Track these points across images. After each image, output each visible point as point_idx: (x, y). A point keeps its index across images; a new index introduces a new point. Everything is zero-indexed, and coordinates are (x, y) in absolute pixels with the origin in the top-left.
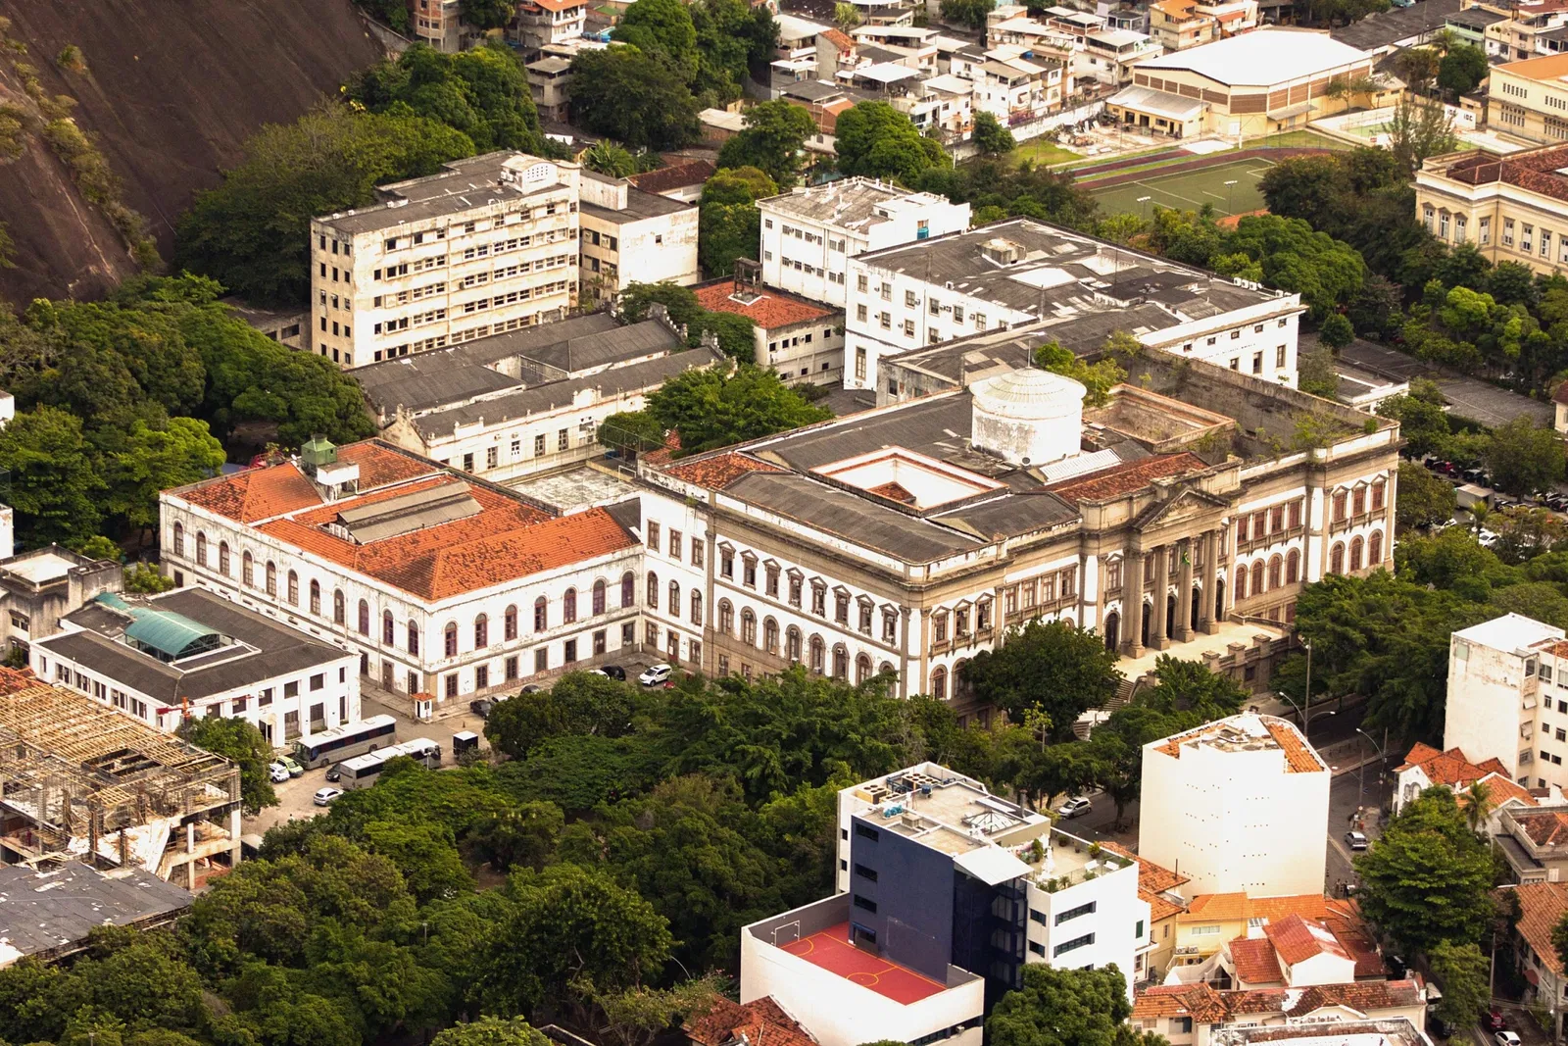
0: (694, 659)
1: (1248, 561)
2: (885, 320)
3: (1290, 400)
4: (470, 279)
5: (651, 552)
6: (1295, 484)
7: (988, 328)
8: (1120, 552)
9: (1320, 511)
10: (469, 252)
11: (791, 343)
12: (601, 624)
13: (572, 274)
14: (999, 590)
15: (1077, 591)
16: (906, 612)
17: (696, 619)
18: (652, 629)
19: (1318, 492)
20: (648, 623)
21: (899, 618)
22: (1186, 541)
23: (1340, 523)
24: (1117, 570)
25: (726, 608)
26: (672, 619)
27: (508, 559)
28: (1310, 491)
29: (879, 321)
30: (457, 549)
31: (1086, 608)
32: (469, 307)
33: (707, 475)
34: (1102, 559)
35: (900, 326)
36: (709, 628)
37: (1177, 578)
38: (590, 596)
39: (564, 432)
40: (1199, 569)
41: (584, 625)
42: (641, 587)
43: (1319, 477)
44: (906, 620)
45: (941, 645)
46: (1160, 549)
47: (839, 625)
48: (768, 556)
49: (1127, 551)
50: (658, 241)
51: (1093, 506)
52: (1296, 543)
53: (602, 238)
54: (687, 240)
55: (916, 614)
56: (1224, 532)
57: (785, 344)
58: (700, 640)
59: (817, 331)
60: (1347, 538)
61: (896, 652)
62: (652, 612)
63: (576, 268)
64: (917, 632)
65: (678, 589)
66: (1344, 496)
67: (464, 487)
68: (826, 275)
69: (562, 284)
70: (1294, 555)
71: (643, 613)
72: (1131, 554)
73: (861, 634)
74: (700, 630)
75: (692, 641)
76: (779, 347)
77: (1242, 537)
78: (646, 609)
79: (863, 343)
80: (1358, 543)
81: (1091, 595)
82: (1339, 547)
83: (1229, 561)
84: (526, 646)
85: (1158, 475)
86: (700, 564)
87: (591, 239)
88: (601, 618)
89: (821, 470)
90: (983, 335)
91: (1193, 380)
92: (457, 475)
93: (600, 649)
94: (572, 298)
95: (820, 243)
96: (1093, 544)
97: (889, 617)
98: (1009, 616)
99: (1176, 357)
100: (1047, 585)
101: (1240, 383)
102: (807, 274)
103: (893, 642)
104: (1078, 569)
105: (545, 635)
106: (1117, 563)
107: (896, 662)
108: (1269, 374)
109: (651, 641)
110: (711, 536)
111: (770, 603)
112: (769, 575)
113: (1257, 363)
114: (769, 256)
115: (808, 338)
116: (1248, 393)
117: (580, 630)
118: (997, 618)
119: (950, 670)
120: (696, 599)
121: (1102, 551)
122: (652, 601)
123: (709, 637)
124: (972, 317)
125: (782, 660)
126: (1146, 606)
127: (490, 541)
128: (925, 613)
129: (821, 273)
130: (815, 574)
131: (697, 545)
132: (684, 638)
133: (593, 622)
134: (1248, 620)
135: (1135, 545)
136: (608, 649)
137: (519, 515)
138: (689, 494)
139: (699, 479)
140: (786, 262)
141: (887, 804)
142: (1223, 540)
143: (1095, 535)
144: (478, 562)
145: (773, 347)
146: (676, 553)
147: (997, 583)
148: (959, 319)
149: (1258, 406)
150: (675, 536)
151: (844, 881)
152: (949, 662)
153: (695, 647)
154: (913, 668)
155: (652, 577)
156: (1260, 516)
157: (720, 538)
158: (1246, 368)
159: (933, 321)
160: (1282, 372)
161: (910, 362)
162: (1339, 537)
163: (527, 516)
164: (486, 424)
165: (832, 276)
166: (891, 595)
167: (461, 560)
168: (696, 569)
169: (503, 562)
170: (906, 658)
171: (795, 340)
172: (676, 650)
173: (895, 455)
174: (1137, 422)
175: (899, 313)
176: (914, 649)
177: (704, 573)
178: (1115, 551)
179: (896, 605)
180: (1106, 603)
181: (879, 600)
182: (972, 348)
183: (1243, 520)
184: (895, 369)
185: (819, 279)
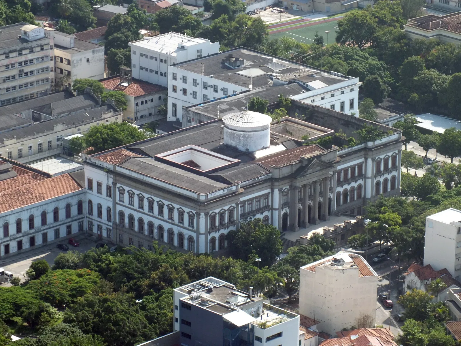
0: (109, 236)
1: (341, 189)
2: (185, 91)
3: (356, 122)
4: (8, 78)
5: (89, 191)
6: (359, 157)
7: (228, 95)
8: (288, 187)
9: (370, 168)
10: (7, 66)
11: (144, 102)
12: (69, 222)
13: (51, 75)
14: (237, 204)
15: (270, 204)
16: (198, 214)
17: (109, 219)
18: (91, 224)
19: (370, 161)
20: (89, 221)
21: (195, 217)
22: (315, 182)
23: (379, 173)
24: (287, 195)
25: (122, 214)
26: (99, 220)
27: (29, 196)
28: (366, 159)
29: (182, 92)
30: (7, 192)
31: (274, 211)
32: (8, 89)
33: (112, 158)
34: (280, 191)
35: (191, 94)
36: (115, 223)
37: (312, 197)
38: (64, 210)
39: (50, 142)
40: (321, 194)
41: (62, 223)
42: (85, 207)
43: (370, 153)
44: (198, 218)
45: (213, 228)
46: (304, 186)
47: (170, 221)
48: (138, 192)
49: (291, 186)
50: (88, 61)
51: (276, 168)
52: (361, 182)
53: (64, 60)
54: (100, 60)
55: (202, 215)
56: (331, 178)
57: (142, 103)
58: (111, 228)
59: (156, 97)
60: (382, 179)
61: (194, 232)
62: (90, 217)
63: (53, 73)
64: (203, 223)
65: (101, 207)
66: (380, 162)
67: (9, 166)
68: (159, 73)
69: (47, 79)
70: (360, 187)
71: (87, 217)
72: (293, 188)
73: (180, 224)
74: (111, 224)
75: (107, 229)
76: (140, 104)
77: (339, 180)
78: (88, 215)
79: (175, 101)
80: (386, 181)
81: (276, 205)
82: (378, 184)
83: (333, 190)
84: (38, 232)
85: (303, 154)
86: (110, 196)
87: (59, 60)
88: (69, 220)
89: (160, 156)
90: (226, 97)
91: (316, 114)
92: (5, 160)
93: (69, 232)
94: (51, 86)
95: (156, 60)
96: (277, 184)
97: (191, 217)
98: (242, 216)
99: (308, 105)
100: (250, 204)
101: (336, 115)
102: (150, 73)
103: (193, 227)
104: (270, 195)
105: (46, 227)
106: (287, 192)
107: (194, 235)
108: (347, 111)
109: (91, 229)
110: (114, 184)
111: (140, 212)
112: (139, 200)
113: (342, 108)
114: (134, 66)
115: (152, 100)
116: (339, 119)
117: (60, 225)
118: (236, 215)
119: (217, 238)
120: (109, 210)
121: (281, 187)
122: (91, 212)
123: (115, 226)
124: (222, 90)
125: (146, 236)
126: (299, 210)
127: (21, 188)
128: (206, 214)
129: (156, 73)
130: (159, 199)
131: (109, 188)
132: (104, 227)
133: (66, 222)
134: (341, 215)
135: (294, 184)
136: (73, 232)
137: (33, 177)
138: (105, 167)
139: (109, 160)
140: (142, 68)
141: (194, 294)
142: (331, 181)
143: (277, 180)
144: (17, 197)
145: (137, 104)
146: (99, 192)
147: (236, 201)
148: (216, 91)
149: (343, 125)
150: (99, 185)
151: (177, 327)
152: (217, 235)
153: (108, 230)
154: (202, 238)
155: (90, 202)
156: (346, 170)
157: (118, 185)
158: (338, 109)
159: (205, 92)
160: (352, 111)
161: (196, 109)
162: (378, 178)
163: (36, 178)
164: (17, 139)
165: (161, 74)
166: (191, 207)
167: (9, 196)
168: (108, 198)
169: (27, 197)
170: (199, 234)
171: (146, 101)
172: (101, 232)
173: (191, 149)
174: (294, 133)
175: (190, 88)
176: (202, 230)
177: (112, 200)
178: (286, 187)
179: (194, 212)
180: (282, 209)
181: (187, 210)
182: (222, 103)
183: (339, 173)
184: (190, 112)
185: (156, 75)
